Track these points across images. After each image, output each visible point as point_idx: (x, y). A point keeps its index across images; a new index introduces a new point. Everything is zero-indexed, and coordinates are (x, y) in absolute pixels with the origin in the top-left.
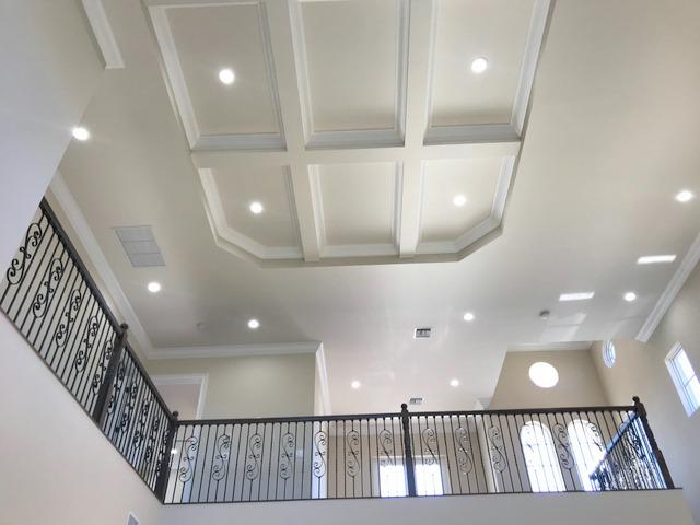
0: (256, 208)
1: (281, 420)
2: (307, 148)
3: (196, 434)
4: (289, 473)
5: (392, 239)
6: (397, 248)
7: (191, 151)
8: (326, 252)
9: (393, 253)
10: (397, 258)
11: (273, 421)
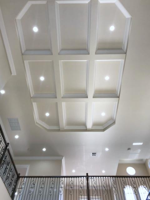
0: (47, 114)
1: (50, 177)
2: (62, 98)
3: (25, 180)
4: (52, 193)
5: (85, 124)
6: (86, 127)
7: (31, 98)
8: (66, 128)
9: (85, 129)
10: (86, 130)
11: (48, 177)
